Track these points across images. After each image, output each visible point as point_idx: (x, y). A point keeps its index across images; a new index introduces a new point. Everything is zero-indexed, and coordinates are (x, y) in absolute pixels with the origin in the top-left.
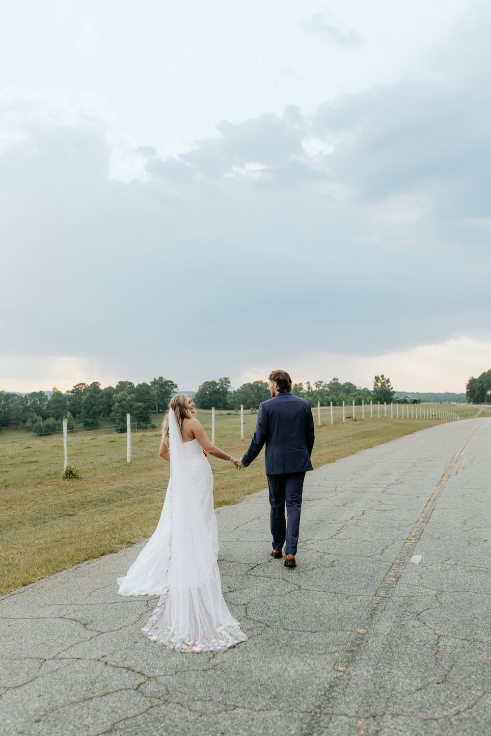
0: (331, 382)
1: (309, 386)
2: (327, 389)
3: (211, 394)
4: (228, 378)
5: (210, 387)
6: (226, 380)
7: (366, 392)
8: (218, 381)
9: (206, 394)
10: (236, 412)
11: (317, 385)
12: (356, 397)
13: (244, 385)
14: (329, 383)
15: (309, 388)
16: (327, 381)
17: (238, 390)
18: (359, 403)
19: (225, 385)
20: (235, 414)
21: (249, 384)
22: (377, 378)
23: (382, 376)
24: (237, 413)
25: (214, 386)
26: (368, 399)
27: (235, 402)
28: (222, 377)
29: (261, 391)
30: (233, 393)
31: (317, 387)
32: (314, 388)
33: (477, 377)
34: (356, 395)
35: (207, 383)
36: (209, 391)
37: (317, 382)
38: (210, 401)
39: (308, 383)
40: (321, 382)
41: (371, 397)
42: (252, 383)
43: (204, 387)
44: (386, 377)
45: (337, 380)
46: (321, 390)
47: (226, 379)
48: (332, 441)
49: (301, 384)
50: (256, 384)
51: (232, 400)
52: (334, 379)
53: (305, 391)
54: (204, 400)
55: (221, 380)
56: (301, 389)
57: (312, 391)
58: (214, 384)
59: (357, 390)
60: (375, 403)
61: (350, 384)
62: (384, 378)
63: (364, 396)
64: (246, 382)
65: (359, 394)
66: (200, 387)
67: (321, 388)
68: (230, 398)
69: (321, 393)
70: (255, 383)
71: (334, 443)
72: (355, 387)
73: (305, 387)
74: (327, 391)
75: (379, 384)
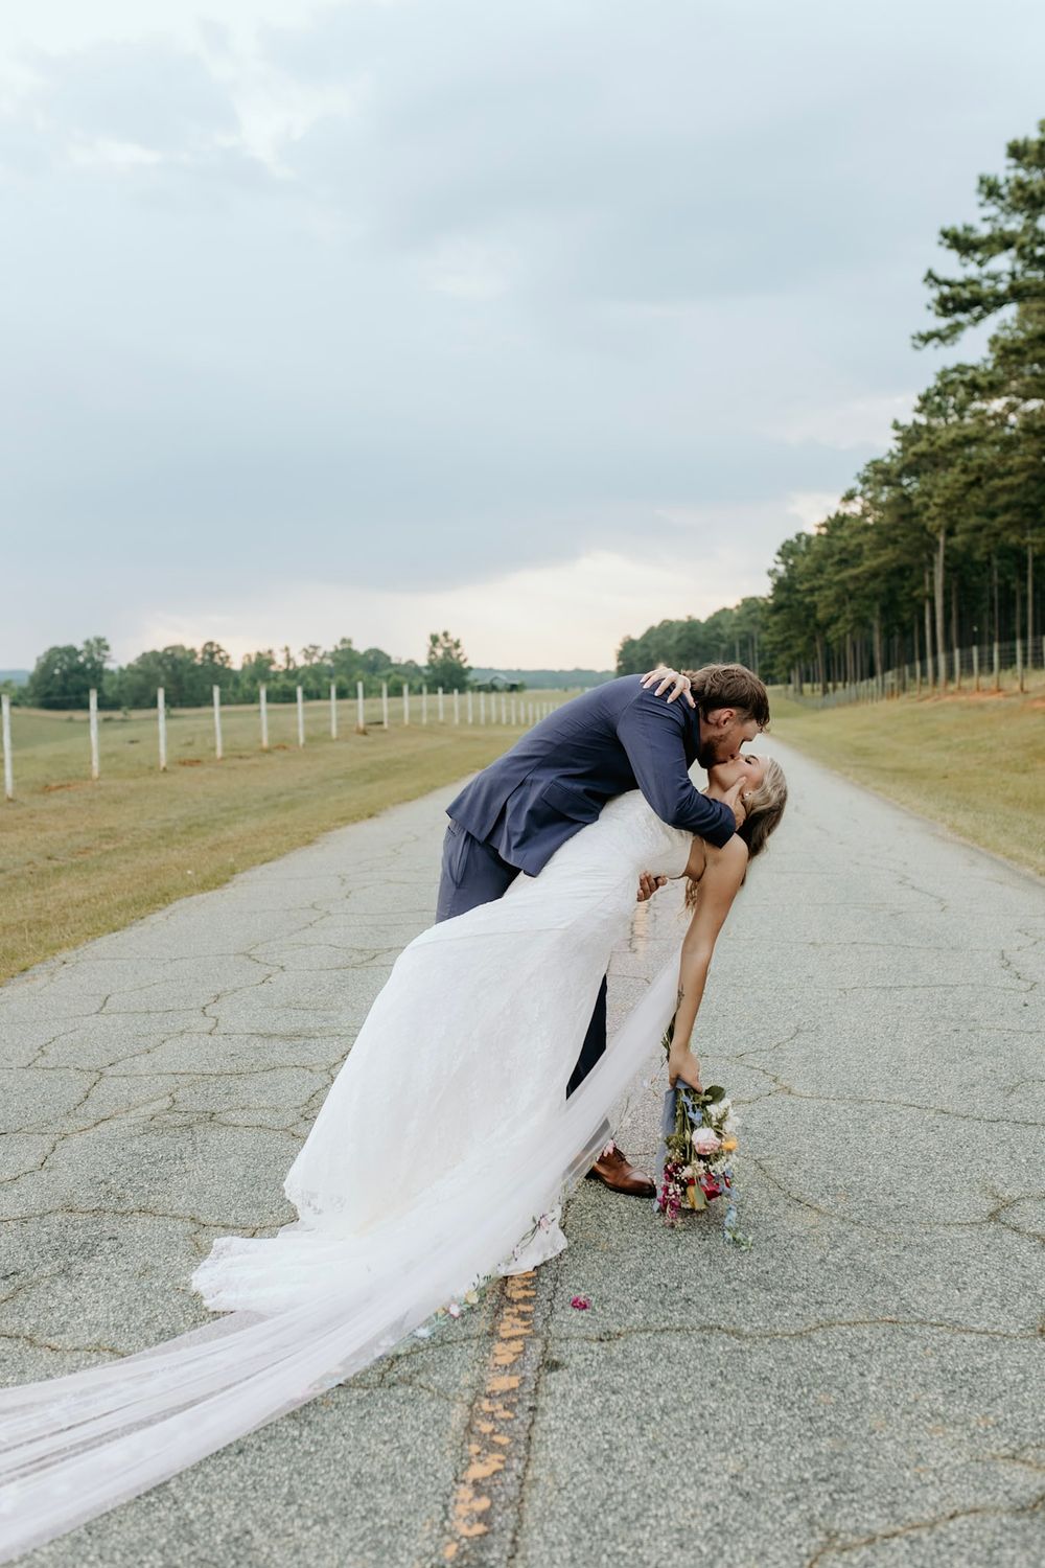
0: (336, 647)
1: (288, 655)
2: (328, 662)
3: (65, 676)
4: (104, 640)
5: (62, 659)
6: (101, 645)
7: (411, 669)
8: (80, 646)
9: (54, 675)
10: (125, 714)
11: (308, 655)
12: (391, 680)
13: (144, 654)
14: (332, 649)
15: (289, 660)
16: (329, 644)
17: (129, 666)
18: (396, 691)
19: (99, 654)
20: (123, 721)
21: (154, 653)
22: (435, 639)
23: (445, 634)
24: (127, 718)
25: (71, 658)
26: (416, 685)
27: (122, 692)
28: (91, 635)
29: (179, 667)
30: (117, 672)
31: (306, 657)
32: (300, 661)
33: (637, 635)
34: (389, 676)
35: (55, 650)
36: (60, 668)
37: (307, 647)
38: (64, 691)
39: (287, 649)
40: (315, 648)
41: (421, 680)
42: (160, 649)
43: (49, 660)
44: (453, 636)
45: (350, 642)
46: (317, 664)
47: (99, 641)
48: (281, 795)
49: (270, 652)
50: (169, 652)
51: (115, 688)
52: (344, 641)
53: (280, 666)
54: (49, 689)
55: (87, 643)
56: (271, 662)
57: (295, 666)
58: (71, 652)
59: (391, 665)
60: (432, 691)
61: (377, 653)
62: (450, 637)
63: (407, 676)
64: (148, 648)
65: (397, 673)
66: (38, 659)
67: (315, 660)
68: (112, 683)
69: (316, 672)
70: (166, 649)
71: (284, 799)
72: (389, 658)
73: (280, 662)
74: (329, 667)
75: (440, 652)
